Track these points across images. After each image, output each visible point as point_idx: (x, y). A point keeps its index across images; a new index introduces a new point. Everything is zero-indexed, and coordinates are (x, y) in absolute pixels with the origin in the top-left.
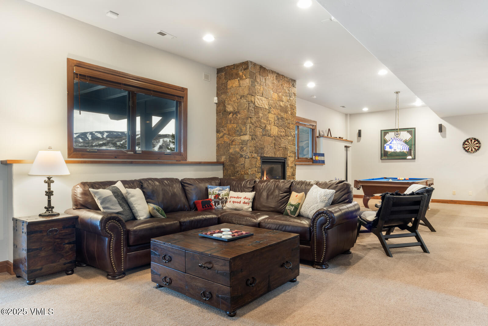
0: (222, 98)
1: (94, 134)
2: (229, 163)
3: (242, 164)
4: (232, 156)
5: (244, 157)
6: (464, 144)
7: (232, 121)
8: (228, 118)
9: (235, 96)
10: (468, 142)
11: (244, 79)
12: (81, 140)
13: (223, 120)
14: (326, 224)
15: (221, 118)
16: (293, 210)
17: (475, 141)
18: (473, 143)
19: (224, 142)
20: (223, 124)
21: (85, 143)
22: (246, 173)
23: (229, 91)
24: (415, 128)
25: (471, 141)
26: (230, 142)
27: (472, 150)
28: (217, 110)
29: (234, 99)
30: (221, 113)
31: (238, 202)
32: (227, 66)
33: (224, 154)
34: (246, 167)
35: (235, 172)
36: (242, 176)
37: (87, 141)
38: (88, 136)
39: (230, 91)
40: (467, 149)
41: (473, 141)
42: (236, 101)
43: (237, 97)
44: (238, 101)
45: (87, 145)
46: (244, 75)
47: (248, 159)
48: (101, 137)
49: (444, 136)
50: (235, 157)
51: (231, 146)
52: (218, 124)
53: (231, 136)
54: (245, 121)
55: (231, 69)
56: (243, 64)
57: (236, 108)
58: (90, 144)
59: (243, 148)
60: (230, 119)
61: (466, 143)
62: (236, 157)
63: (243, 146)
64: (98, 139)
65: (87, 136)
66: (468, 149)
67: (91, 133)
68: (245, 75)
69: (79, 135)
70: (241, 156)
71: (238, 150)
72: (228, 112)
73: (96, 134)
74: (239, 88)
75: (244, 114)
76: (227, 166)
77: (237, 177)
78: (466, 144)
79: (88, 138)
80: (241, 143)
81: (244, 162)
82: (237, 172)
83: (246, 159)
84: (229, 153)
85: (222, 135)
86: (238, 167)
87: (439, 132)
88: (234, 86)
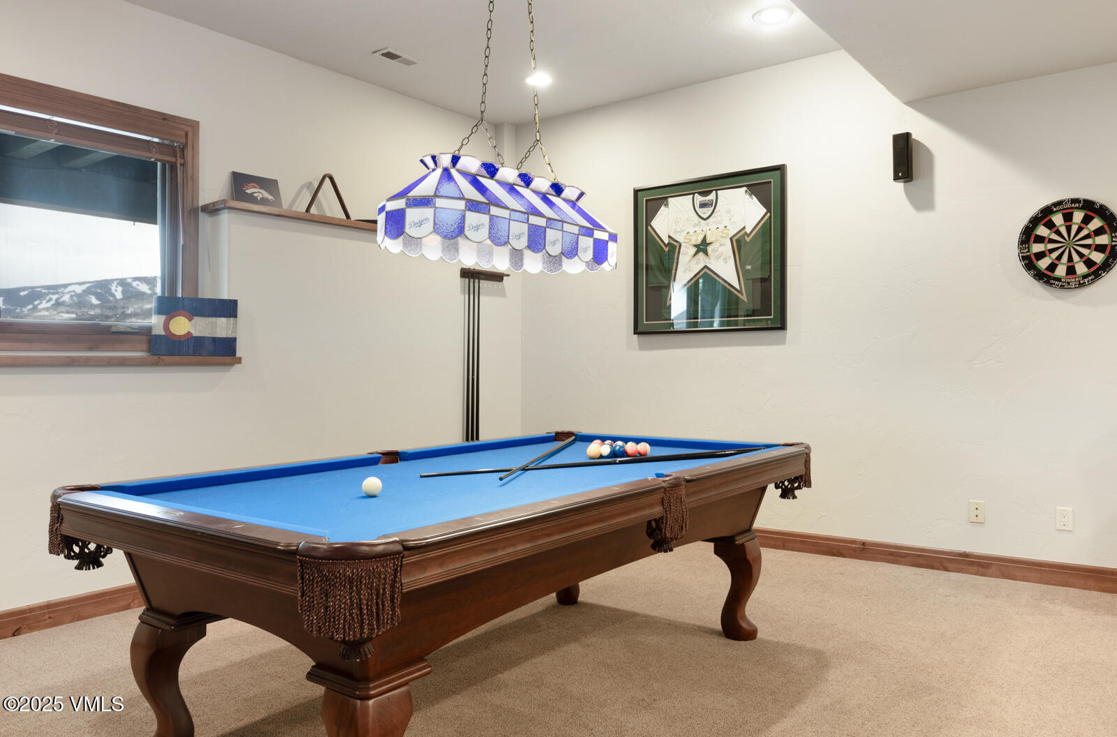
1: (130, 284)
6: (1028, 235)
10: (1050, 225)
12: (94, 301)
17: (1087, 220)
18: (1080, 230)
21: (105, 307)
24: (782, 169)
25: (1068, 218)
27: (1071, 270)
37: (110, 302)
38: (113, 291)
40: (1043, 264)
41: (1078, 216)
45: (110, 314)
48: (149, 292)
49: (923, 202)
58: (120, 311)
61: (1042, 231)
64: (140, 296)
65: (111, 289)
66: (1052, 267)
67: (122, 282)
69: (88, 288)
73: (135, 284)
78: (1040, 239)
79: (113, 296)
87: (896, 178)
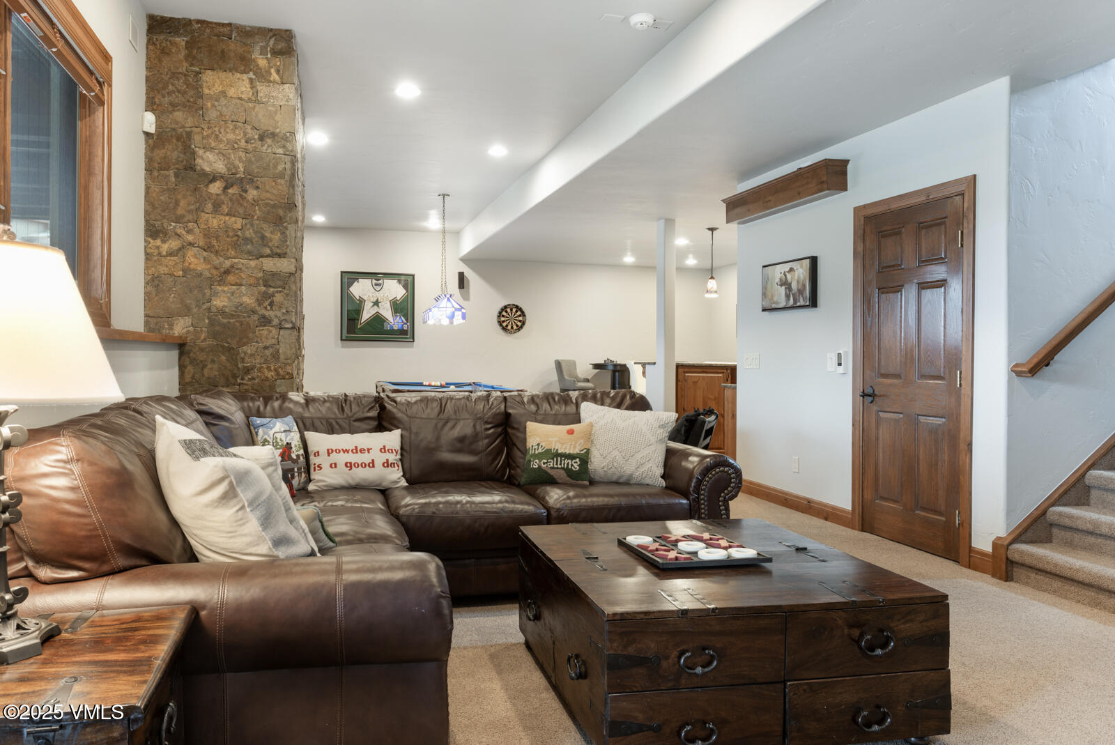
0: (177, 123)
2: (210, 342)
3: (266, 348)
4: (225, 321)
5: (274, 323)
6: (500, 314)
7: (224, 207)
8: (204, 194)
9: (236, 127)
10: (507, 312)
11: (274, 82)
13: (180, 197)
14: (729, 489)
15: (168, 190)
16: (578, 468)
17: (517, 311)
18: (515, 314)
19: (186, 271)
20: (180, 211)
22: (282, 373)
23: (209, 105)
24: (413, 276)
25: (511, 310)
26: (215, 272)
27: (512, 327)
28: (149, 161)
29: (231, 136)
30: (171, 172)
31: (364, 465)
32: (198, 21)
33: (186, 311)
34: (282, 357)
35: (236, 371)
36: (267, 383)
39: (214, 106)
40: (504, 324)
41: (514, 310)
42: (243, 143)
43: (245, 134)
44: (250, 147)
46: (273, 71)
47: (289, 332)
49: (467, 297)
50: (238, 324)
51: (220, 288)
52: (154, 207)
53: (217, 253)
54: (282, 215)
55: (218, 36)
56: (271, 34)
57: (240, 165)
59: (273, 296)
60: (214, 197)
61: (504, 313)
62: (241, 325)
63: (272, 290)
66: (507, 325)
68: (278, 71)
70: (265, 321)
71: (249, 300)
72: (204, 174)
74: (254, 108)
75: (275, 192)
76: (202, 350)
77: (245, 387)
78: (503, 316)
80: (261, 282)
81: (273, 341)
82: (248, 370)
83: (282, 332)
84: (209, 309)
85: (175, 248)
86: (252, 355)
87: (459, 287)
88: (232, 92)
